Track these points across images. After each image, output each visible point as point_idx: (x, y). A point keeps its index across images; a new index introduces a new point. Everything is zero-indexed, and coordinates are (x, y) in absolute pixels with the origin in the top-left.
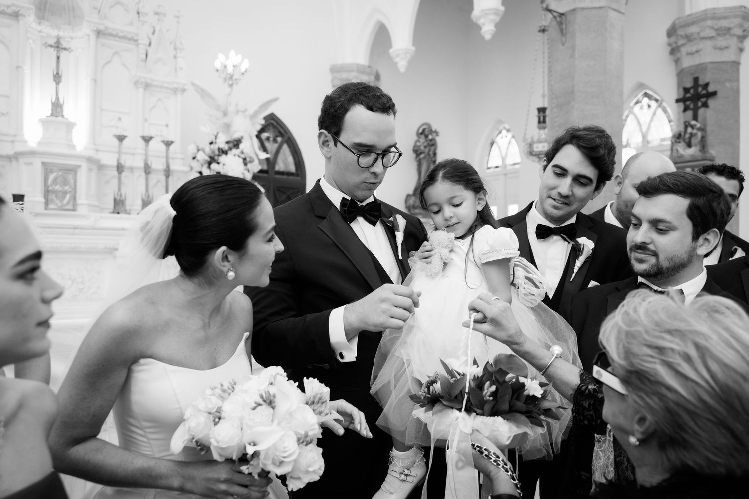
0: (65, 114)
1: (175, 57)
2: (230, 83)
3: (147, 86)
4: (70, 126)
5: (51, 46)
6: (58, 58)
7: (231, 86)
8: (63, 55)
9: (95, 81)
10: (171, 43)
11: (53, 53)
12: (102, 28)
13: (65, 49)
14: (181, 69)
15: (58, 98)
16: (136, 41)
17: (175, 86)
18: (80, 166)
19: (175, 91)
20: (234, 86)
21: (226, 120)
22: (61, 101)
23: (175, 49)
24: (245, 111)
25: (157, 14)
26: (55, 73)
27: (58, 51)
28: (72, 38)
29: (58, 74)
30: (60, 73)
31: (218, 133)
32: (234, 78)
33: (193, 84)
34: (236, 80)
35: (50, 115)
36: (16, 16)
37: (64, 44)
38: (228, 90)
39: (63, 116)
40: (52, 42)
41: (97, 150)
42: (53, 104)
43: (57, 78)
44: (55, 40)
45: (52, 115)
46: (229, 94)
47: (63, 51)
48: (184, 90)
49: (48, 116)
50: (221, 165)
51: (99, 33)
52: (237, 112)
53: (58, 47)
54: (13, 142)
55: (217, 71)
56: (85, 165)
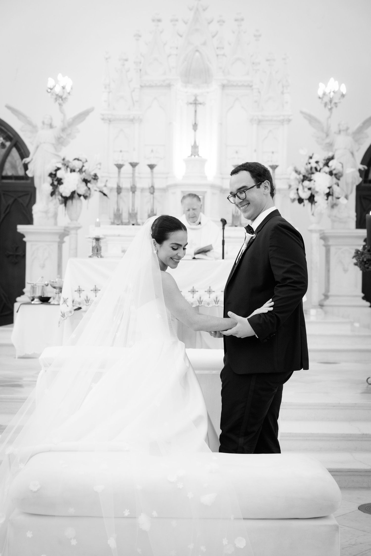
0: (199, 153)
1: (283, 93)
2: (329, 107)
3: (260, 122)
4: (203, 162)
5: (191, 104)
6: (196, 111)
7: (331, 109)
8: (199, 108)
9: (221, 124)
10: (279, 82)
11: (192, 108)
12: (225, 82)
13: (200, 104)
14: (287, 103)
15: (195, 142)
16: (251, 86)
17: (282, 118)
18: (206, 192)
19: (282, 122)
20: (334, 110)
21: (328, 140)
22: (197, 144)
23: (283, 87)
24: (347, 129)
25: (267, 60)
26: (194, 123)
27: (196, 106)
28: (208, 93)
29: (195, 123)
30: (197, 123)
31: (313, 154)
32: (334, 101)
33: (302, 112)
34: (336, 103)
35: (190, 155)
36: (169, 86)
37: (200, 99)
38: (328, 113)
39: (198, 155)
40: (192, 99)
41: (223, 178)
42: (192, 147)
43: (195, 126)
44: (193, 98)
45: (192, 155)
46: (330, 117)
47: (199, 105)
48: (289, 121)
49: (189, 157)
50: (312, 182)
51: (224, 86)
52: (340, 131)
53: (195, 104)
54: (167, 178)
55: (320, 98)
56: (209, 191)
